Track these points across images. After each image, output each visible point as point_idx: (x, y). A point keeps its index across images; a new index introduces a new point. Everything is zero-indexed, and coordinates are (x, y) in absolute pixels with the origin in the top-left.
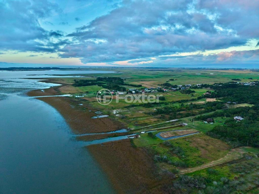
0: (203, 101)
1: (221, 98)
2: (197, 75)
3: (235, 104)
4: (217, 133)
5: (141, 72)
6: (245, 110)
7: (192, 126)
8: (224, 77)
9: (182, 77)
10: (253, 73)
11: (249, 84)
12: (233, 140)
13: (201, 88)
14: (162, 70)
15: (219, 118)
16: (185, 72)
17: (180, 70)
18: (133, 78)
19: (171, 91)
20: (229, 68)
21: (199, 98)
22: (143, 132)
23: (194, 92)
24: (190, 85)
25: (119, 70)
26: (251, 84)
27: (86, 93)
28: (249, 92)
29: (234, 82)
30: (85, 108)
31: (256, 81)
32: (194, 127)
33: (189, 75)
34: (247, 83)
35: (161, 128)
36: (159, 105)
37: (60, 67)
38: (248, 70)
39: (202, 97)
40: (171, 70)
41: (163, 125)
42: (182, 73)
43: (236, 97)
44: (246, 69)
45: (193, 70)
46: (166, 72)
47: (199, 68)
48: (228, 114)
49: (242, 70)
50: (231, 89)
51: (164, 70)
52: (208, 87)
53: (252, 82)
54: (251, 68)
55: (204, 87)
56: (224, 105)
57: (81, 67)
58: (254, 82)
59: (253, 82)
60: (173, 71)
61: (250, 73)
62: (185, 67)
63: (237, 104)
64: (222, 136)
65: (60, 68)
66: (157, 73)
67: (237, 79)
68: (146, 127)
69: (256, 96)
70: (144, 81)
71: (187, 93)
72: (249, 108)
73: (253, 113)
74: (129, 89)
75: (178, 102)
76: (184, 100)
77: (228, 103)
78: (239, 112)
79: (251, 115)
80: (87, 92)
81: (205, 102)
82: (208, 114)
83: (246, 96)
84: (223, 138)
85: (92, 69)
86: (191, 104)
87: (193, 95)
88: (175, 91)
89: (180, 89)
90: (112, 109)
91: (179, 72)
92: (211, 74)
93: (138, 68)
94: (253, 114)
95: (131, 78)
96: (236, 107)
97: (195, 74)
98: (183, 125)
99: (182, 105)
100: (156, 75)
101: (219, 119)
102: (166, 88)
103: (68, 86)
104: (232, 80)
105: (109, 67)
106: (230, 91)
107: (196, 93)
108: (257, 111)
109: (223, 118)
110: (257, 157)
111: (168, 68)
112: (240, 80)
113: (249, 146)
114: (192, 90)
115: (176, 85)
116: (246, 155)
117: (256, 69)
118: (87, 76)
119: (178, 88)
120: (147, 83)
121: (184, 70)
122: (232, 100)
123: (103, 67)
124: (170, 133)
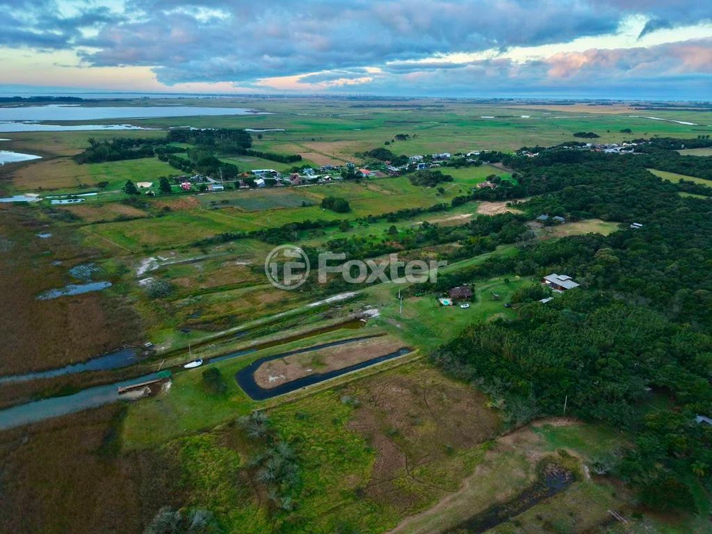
0: (466, 214)
1: (523, 201)
2: (483, 120)
3: (559, 223)
4: (465, 357)
5: (328, 110)
6: (586, 248)
7: (393, 322)
8: (554, 125)
9: (439, 127)
10: (635, 114)
11: (619, 149)
12: (515, 391)
13: (477, 164)
14: (389, 106)
15: (496, 279)
16: (453, 112)
17: (441, 104)
18: (290, 131)
19: (384, 176)
20: (577, 98)
21: (459, 203)
22: (194, 364)
23: (448, 179)
24: (448, 155)
25: (262, 105)
26: (624, 149)
27: (96, 189)
28: (612, 179)
29: (577, 144)
30: (48, 249)
31: (638, 138)
32: (398, 326)
33: (459, 122)
34: (613, 147)
35: (276, 337)
36: (319, 231)
37: (84, 97)
38: (624, 106)
39: (468, 197)
40: (417, 106)
41: (290, 322)
42: (444, 116)
43: (570, 195)
44: (620, 101)
45: (477, 106)
46: (400, 111)
47: (495, 99)
48: (529, 266)
49: (610, 104)
50: (562, 168)
51: (396, 106)
52: (498, 161)
53: (628, 143)
54: (633, 99)
55: (486, 161)
56: (524, 230)
57: (152, 97)
58: (633, 142)
59: (631, 140)
60: (419, 107)
61: (628, 114)
62: (458, 96)
63: (567, 221)
64: (479, 373)
65: (81, 99)
66: (374, 113)
67: (587, 133)
68: (223, 333)
69: (631, 194)
70: (321, 140)
71: (426, 184)
72: (596, 241)
73: (607, 262)
74: (253, 171)
75: (386, 220)
76: (408, 211)
77: (539, 221)
78: (567, 257)
79: (600, 267)
80: (103, 185)
81: (472, 217)
82: (465, 265)
83: (597, 193)
84: (482, 379)
85: (182, 102)
86: (426, 225)
87: (441, 191)
88: (397, 177)
89: (412, 168)
90: (145, 252)
91: (438, 112)
92: (523, 117)
93: (324, 97)
94: (609, 266)
95: (284, 132)
96: (563, 233)
97: (479, 119)
98: (364, 317)
99: (393, 231)
100: (367, 121)
101: (496, 284)
102: (375, 164)
103: (60, 160)
104: (577, 135)
105: (238, 95)
106: (557, 173)
107: (453, 184)
108: (624, 252)
109: (511, 279)
110: (589, 476)
111: (413, 99)
112: (596, 136)
113: (568, 415)
114: (445, 171)
115: (404, 157)
116: (550, 466)
117: (646, 102)
118: (150, 125)
119: (406, 167)
120: (325, 147)
121: (451, 106)
122: (553, 208)
123: (220, 95)
124: (299, 361)
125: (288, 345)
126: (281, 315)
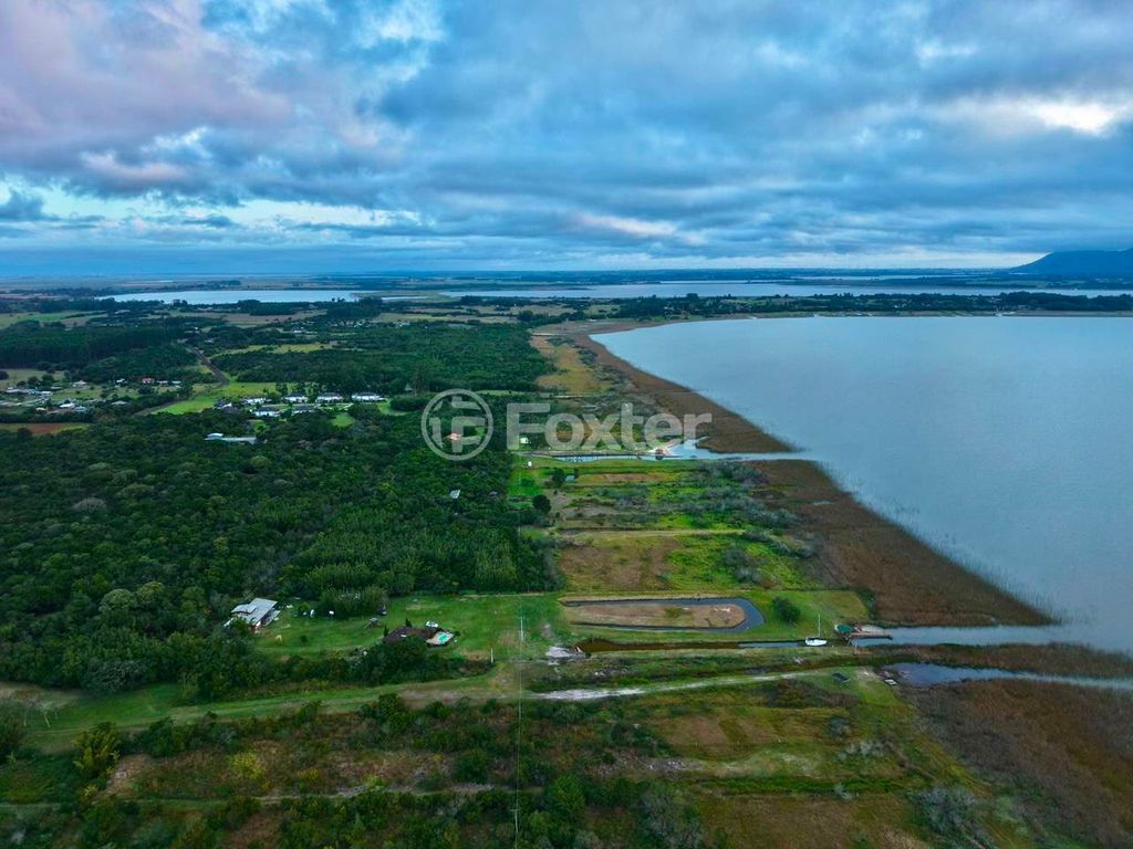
41: (684, 669)
124: (693, 619)
125: (698, 639)
126: (693, 686)
